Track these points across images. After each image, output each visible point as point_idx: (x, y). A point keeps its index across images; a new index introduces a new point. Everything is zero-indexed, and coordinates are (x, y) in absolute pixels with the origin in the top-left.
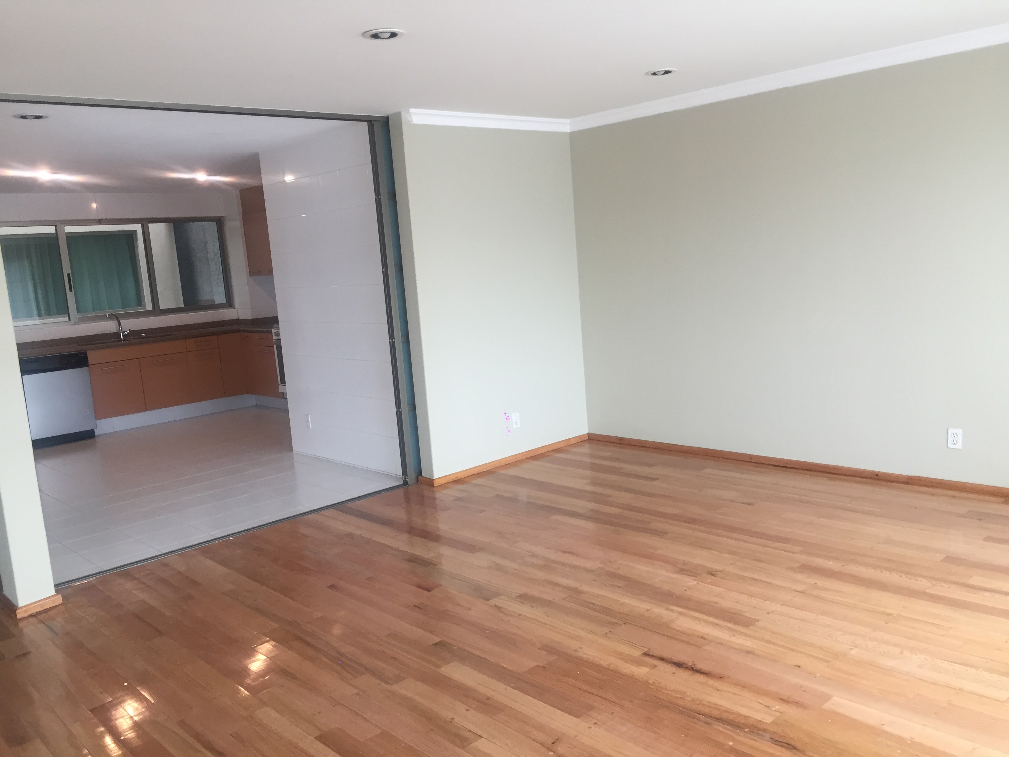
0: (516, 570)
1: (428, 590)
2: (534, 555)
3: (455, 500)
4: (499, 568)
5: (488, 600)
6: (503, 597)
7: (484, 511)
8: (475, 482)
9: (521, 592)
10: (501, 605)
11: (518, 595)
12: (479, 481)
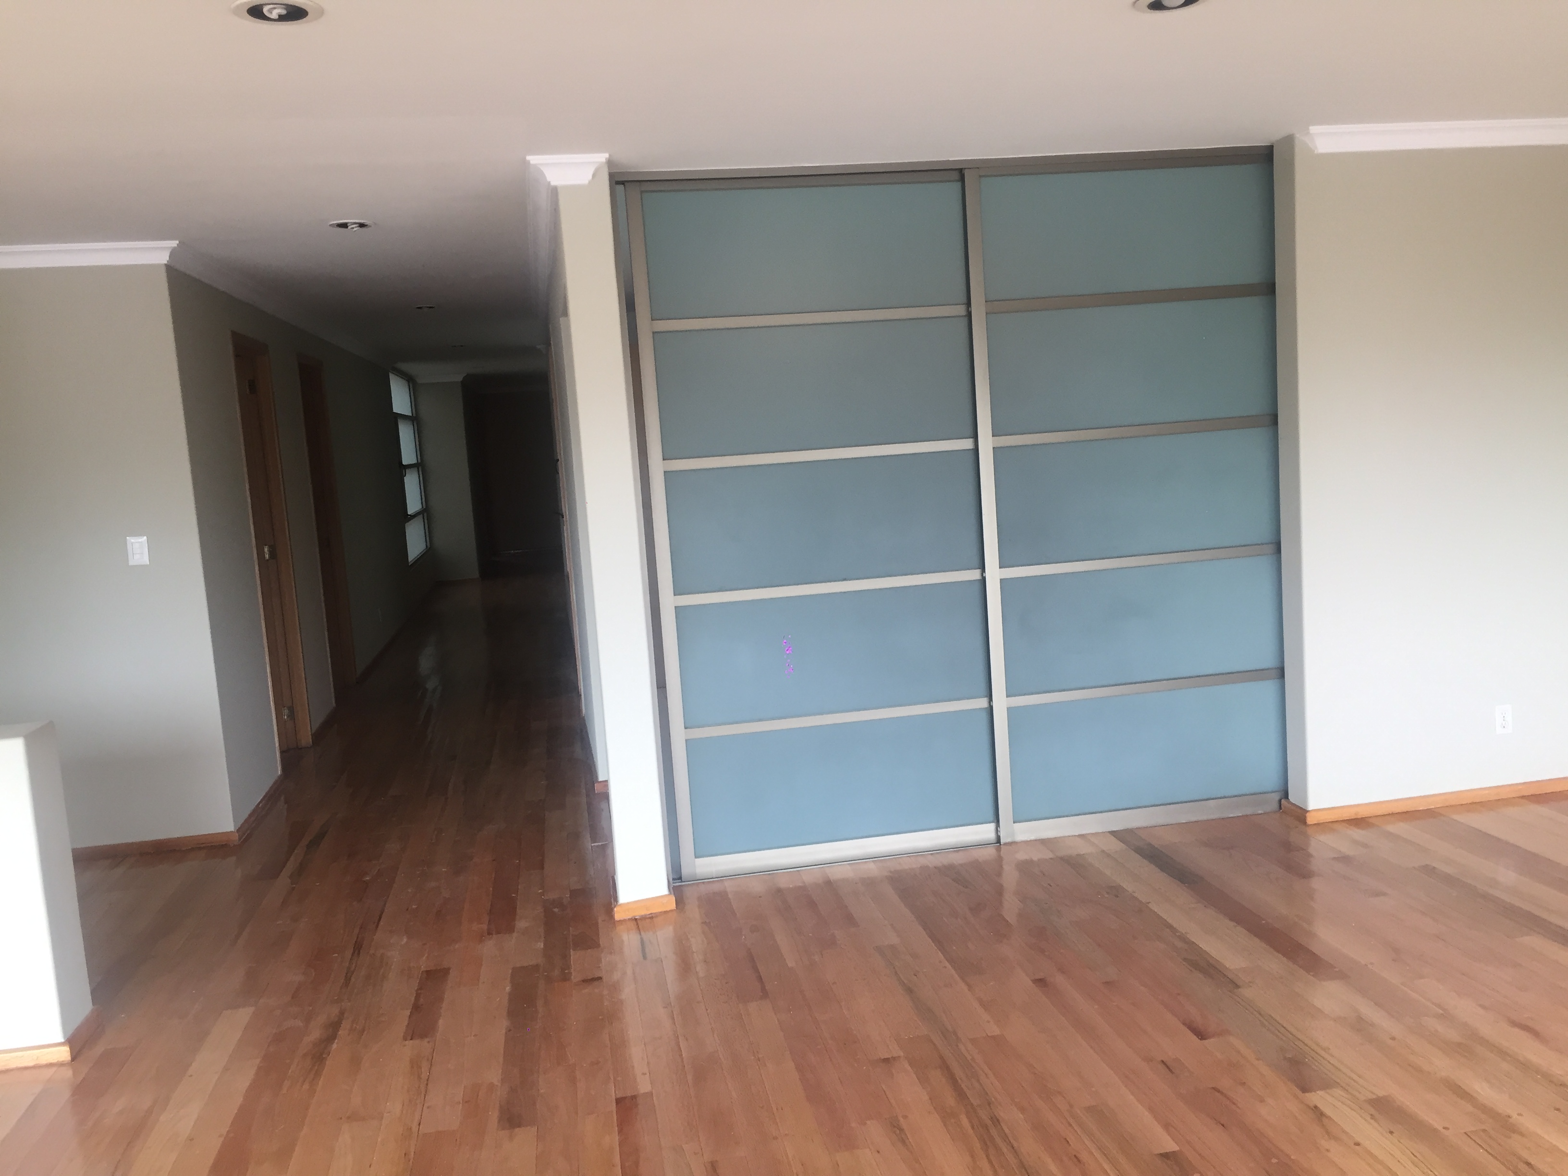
0: (1393, 1039)
1: (1201, 1035)
2: (1446, 1016)
3: (1334, 858)
4: (1360, 1025)
5: (1304, 1090)
6: (1338, 1092)
7: (1384, 894)
8: (1391, 828)
9: (1381, 1093)
10: (1328, 1111)
11: (1374, 1097)
12: (1400, 828)
